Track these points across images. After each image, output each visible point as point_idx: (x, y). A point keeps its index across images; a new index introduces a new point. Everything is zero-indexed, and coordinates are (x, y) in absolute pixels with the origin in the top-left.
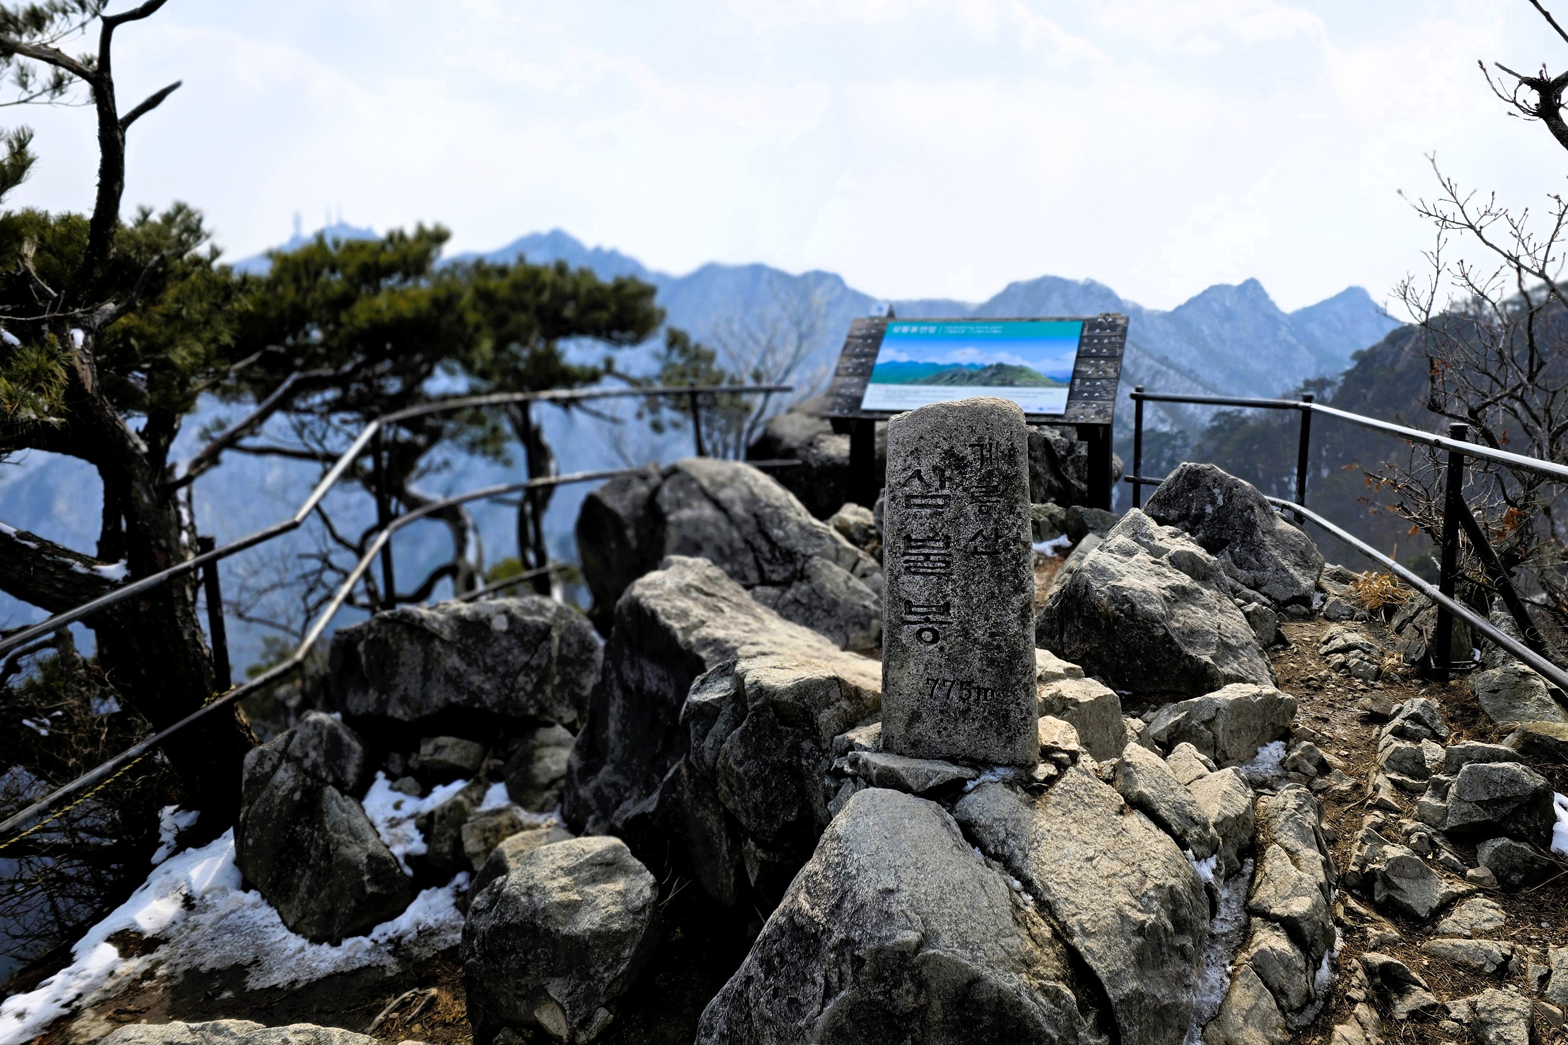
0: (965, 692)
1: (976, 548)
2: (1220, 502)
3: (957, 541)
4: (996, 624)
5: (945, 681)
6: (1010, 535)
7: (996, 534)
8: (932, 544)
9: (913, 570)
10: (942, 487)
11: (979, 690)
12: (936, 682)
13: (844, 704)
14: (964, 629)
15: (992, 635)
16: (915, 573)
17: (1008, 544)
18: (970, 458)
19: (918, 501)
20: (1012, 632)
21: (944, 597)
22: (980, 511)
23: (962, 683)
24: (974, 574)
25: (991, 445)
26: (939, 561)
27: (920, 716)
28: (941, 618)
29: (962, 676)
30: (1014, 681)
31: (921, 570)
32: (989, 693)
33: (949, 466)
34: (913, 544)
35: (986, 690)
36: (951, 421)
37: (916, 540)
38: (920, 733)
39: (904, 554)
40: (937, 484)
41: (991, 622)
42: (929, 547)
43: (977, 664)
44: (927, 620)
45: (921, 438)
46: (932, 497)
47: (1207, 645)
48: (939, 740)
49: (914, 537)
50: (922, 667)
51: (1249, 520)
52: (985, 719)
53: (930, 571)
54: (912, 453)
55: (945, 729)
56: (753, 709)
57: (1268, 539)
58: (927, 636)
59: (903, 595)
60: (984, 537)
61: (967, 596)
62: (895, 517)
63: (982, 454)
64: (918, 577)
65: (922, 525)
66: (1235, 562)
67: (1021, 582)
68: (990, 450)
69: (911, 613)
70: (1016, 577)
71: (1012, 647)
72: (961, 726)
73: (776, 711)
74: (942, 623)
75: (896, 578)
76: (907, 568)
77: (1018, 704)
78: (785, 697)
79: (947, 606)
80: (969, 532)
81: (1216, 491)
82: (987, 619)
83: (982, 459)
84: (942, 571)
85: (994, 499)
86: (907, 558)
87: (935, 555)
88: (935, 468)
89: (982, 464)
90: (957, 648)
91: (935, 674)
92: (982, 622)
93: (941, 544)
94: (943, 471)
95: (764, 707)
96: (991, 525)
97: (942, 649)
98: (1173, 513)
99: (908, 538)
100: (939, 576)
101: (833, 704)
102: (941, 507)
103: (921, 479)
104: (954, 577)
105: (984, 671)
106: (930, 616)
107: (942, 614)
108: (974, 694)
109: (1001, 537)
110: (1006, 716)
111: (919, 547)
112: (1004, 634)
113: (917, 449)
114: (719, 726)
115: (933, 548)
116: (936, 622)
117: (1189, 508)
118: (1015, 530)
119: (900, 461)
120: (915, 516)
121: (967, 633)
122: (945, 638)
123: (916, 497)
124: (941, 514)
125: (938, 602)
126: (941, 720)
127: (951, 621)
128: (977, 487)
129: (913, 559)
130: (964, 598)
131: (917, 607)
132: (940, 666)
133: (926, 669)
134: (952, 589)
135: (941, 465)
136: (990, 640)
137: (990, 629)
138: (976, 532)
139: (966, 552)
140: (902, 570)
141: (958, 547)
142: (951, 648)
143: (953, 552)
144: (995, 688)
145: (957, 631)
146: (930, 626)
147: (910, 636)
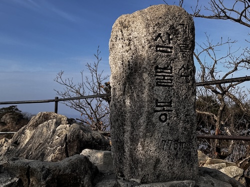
0: (176, 145)
1: (182, 73)
3: (175, 69)
7: (188, 67)
9: (159, 83)
10: (170, 43)
11: (180, 143)
12: (166, 141)
14: (177, 113)
15: (186, 115)
17: (191, 72)
18: (180, 30)
19: (161, 49)
21: (170, 98)
22: (183, 56)
23: (175, 141)
25: (187, 25)
26: (169, 79)
31: (163, 84)
33: (172, 33)
34: (159, 70)
35: (183, 143)
38: (160, 170)
39: (156, 75)
40: (167, 41)
41: (186, 109)
43: (181, 130)
46: (166, 47)
49: (159, 67)
52: (183, 157)
53: (166, 84)
55: (170, 165)
58: (163, 117)
59: (155, 96)
60: (184, 68)
64: (161, 87)
65: (163, 61)
69: (157, 106)
72: (175, 163)
74: (169, 111)
75: (153, 88)
77: (194, 148)
84: (170, 84)
85: (188, 51)
86: (157, 77)
87: (167, 76)
88: (166, 33)
89: (184, 34)
91: (165, 137)
92: (183, 110)
93: (169, 71)
94: (169, 35)
97: (168, 124)
99: (157, 68)
100: (169, 87)
102: (169, 52)
103: (161, 37)
104: (174, 87)
105: (183, 133)
106: (165, 107)
107: (169, 106)
108: (179, 146)
110: (190, 155)
111: (161, 72)
112: (189, 115)
113: (158, 23)
120: (160, 56)
122: (169, 119)
123: (160, 46)
124: (170, 56)
125: (168, 100)
126: (168, 161)
127: (172, 109)
128: (182, 44)
129: (159, 77)
130: (177, 98)
131: (161, 102)
132: (167, 133)
133: (162, 135)
134: (173, 93)
135: (169, 32)
136: (185, 118)
137: (185, 112)
138: (182, 65)
139: (178, 75)
140: (155, 83)
141: (176, 73)
142: (172, 124)
143: (174, 75)
144: (186, 141)
145: (174, 114)
146: (165, 112)
147: (157, 118)
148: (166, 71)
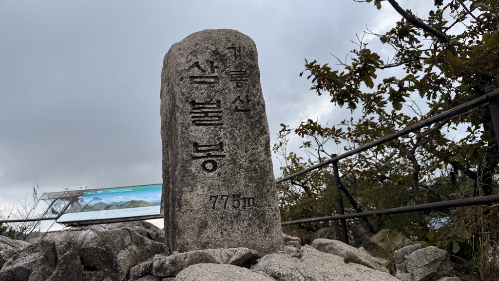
0: (236, 202)
1: (236, 107)
3: (225, 103)
4: (252, 154)
6: (255, 100)
7: (248, 99)
9: (197, 122)
10: (213, 71)
11: (244, 199)
14: (233, 159)
16: (199, 124)
17: (254, 106)
18: (229, 55)
19: (198, 80)
20: (261, 159)
21: (219, 139)
22: (237, 85)
23: (233, 195)
24: (236, 123)
25: (240, 47)
26: (215, 116)
27: (207, 224)
28: (217, 153)
29: (234, 191)
30: (266, 190)
31: (203, 122)
32: (251, 201)
33: (216, 60)
34: (197, 106)
35: (249, 199)
37: (199, 104)
38: (208, 237)
39: (191, 113)
40: (209, 70)
41: (249, 153)
42: (207, 108)
43: (242, 181)
44: (209, 155)
45: (197, 44)
46: (207, 77)
48: (222, 239)
49: (197, 101)
50: (206, 189)
52: (250, 219)
53: (209, 122)
54: (191, 53)
55: (225, 230)
58: (209, 166)
59: (193, 139)
60: (241, 101)
61: (234, 138)
63: (235, 52)
64: (201, 127)
65: (202, 94)
68: (239, 51)
69: (198, 151)
70: (261, 125)
71: (263, 168)
72: (236, 226)
74: (218, 156)
75: (187, 129)
76: (193, 122)
77: (270, 206)
79: (221, 144)
80: (232, 97)
82: (246, 152)
83: (236, 56)
84: (217, 122)
85: (245, 79)
86: (193, 115)
87: (211, 112)
88: (207, 61)
89: (236, 60)
90: (229, 172)
91: (215, 192)
92: (243, 154)
93: (215, 106)
94: (212, 63)
96: (244, 93)
97: (219, 174)
99: (193, 103)
100: (215, 125)
102: (213, 83)
103: (199, 67)
104: (224, 126)
105: (248, 186)
106: (211, 152)
107: (217, 150)
108: (242, 203)
109: (250, 101)
110: (263, 215)
111: (200, 108)
112: (257, 160)
113: (194, 51)
115: (210, 108)
116: (214, 156)
118: (258, 97)
120: (197, 88)
121: (235, 162)
122: (221, 167)
123: (197, 77)
124: (213, 87)
125: (215, 142)
126: (222, 224)
127: (224, 154)
128: (234, 72)
129: (197, 115)
130: (232, 139)
131: (202, 146)
132: (219, 186)
133: (210, 189)
134: (224, 134)
135: (211, 59)
136: (249, 165)
137: (249, 157)
138: (235, 97)
139: (231, 110)
140: (191, 122)
141: (226, 107)
142: (225, 173)
143: (223, 110)
144: (255, 196)
145: (229, 161)
146: (211, 159)
147: (198, 167)
148: (209, 106)
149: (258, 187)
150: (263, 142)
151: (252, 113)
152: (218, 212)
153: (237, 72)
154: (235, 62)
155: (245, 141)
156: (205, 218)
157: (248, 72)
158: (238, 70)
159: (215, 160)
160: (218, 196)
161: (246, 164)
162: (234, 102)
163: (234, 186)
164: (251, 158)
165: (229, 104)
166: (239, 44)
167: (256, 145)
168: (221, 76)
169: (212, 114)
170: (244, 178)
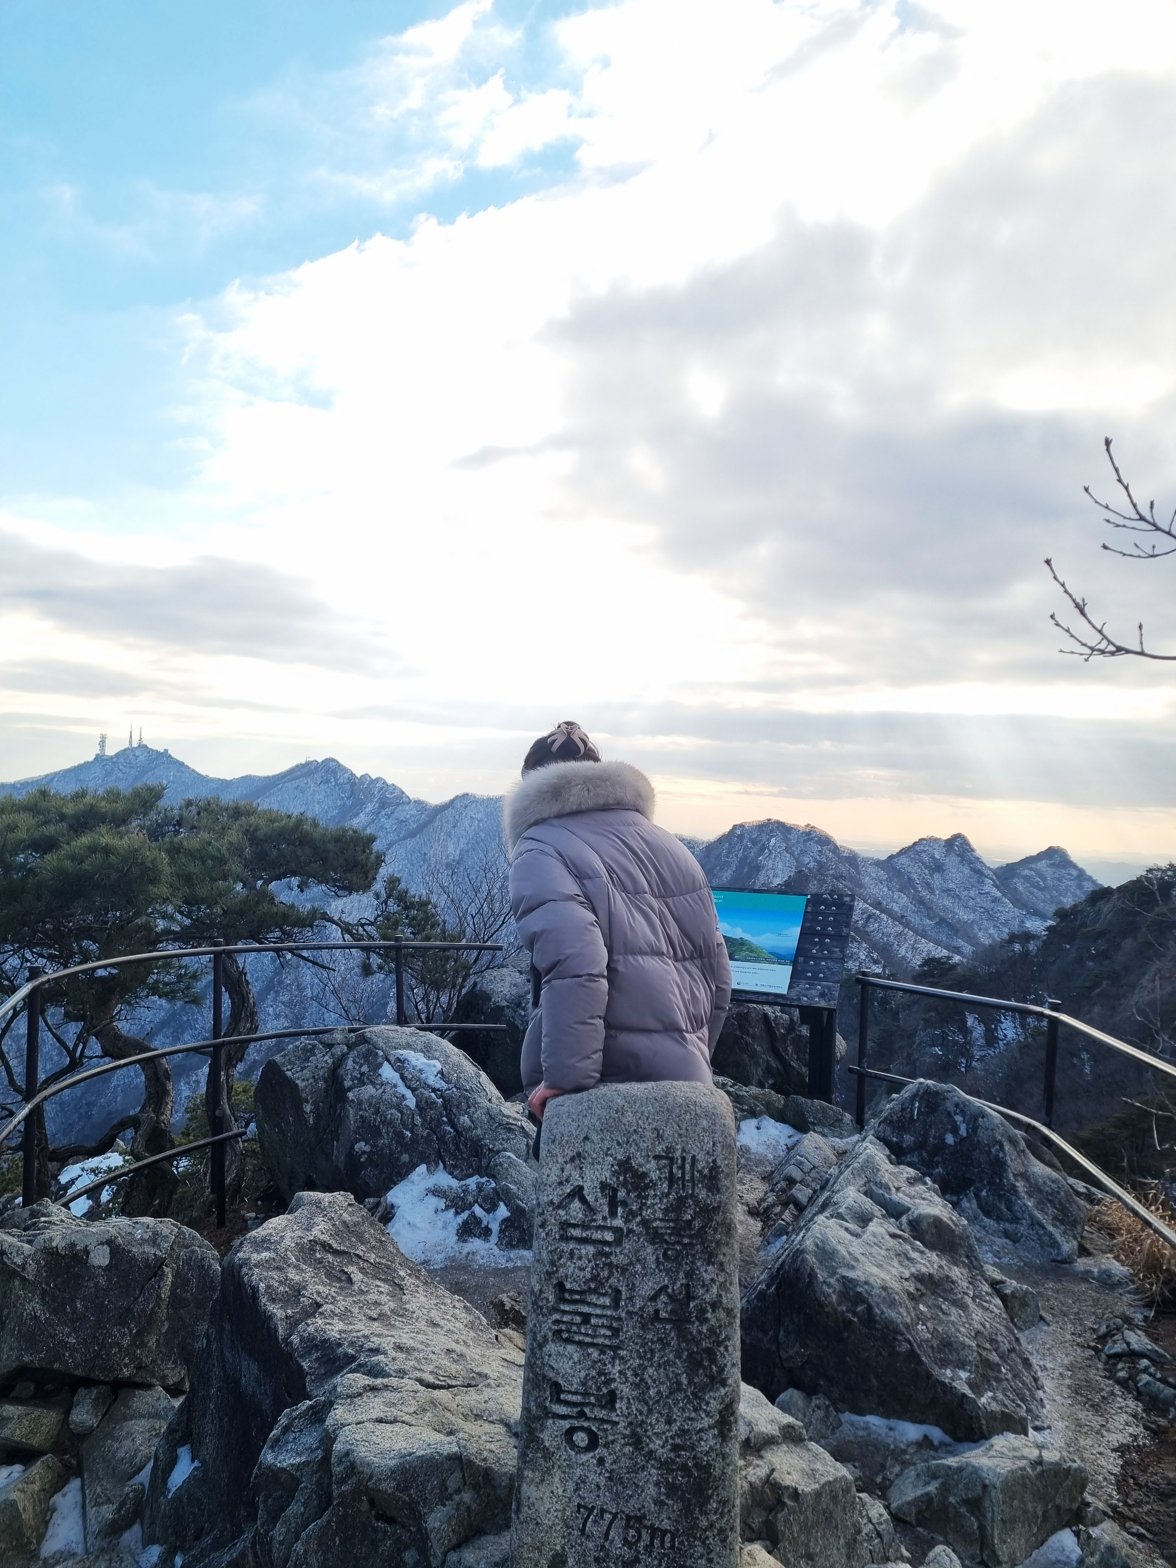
0: (632, 1532)
1: (657, 1312)
2: (963, 1131)
3: (631, 1299)
4: (683, 1432)
5: (603, 1511)
6: (707, 1297)
7: (688, 1293)
8: (593, 1298)
9: (565, 1335)
10: (613, 1214)
11: (654, 1532)
12: (591, 1510)
13: (467, 1497)
14: (634, 1434)
15: (676, 1448)
16: (568, 1341)
17: (702, 1311)
18: (654, 1176)
19: (577, 1233)
20: (704, 1447)
21: (608, 1382)
22: (665, 1255)
23: (629, 1518)
24: (652, 1351)
25: (684, 1159)
26: (603, 1326)
27: (564, 1562)
29: (630, 1508)
30: (705, 1523)
31: (577, 1338)
32: (668, 1538)
33: (625, 1184)
34: (567, 1296)
35: (664, 1532)
36: (629, 1117)
37: (572, 1292)
39: (554, 1310)
40: (606, 1209)
41: (675, 1427)
42: (589, 1304)
43: (652, 1490)
44: (582, 1415)
45: (586, 1138)
46: (599, 1228)
47: (962, 1364)
50: (571, 1486)
51: (997, 1157)
53: (588, 1340)
54: (572, 1159)
56: (340, 1496)
57: (1020, 1185)
58: (581, 1438)
59: (549, 1373)
60: (669, 1296)
61: (641, 1385)
62: (544, 1254)
63: (671, 1172)
64: (570, 1348)
65: (582, 1269)
66: (980, 1206)
67: (721, 1370)
68: (682, 1167)
69: (559, 1401)
70: (713, 1361)
71: (706, 1469)
73: (372, 1503)
74: (602, 1421)
75: (541, 1346)
76: (556, 1333)
77: (711, 1561)
78: (383, 1486)
79: (612, 1395)
80: (647, 1287)
81: (958, 1118)
82: (669, 1422)
83: (671, 1179)
84: (607, 1342)
85: (686, 1241)
86: (556, 1316)
87: (598, 1316)
88: (604, 1186)
89: (670, 1187)
90: (625, 1462)
91: (590, 1499)
92: (661, 1427)
93: (607, 1301)
94: (615, 1191)
95: (356, 1494)
96: (682, 1280)
97: (601, 1461)
98: (908, 1139)
99: (560, 1286)
100: (602, 1349)
101: (450, 1498)
102: (608, 1244)
103: (583, 1200)
104: (623, 1353)
105: (662, 1502)
106: (587, 1410)
107: (603, 1407)
108: (645, 1536)
109: (694, 1298)
111: (575, 1302)
112: (692, 1448)
113: (579, 1155)
114: (295, 1509)
115: (596, 1306)
116: (595, 1419)
117: (926, 1136)
118: (714, 1290)
119: (555, 1170)
120: (572, 1253)
121: (640, 1441)
122: (606, 1446)
123: (575, 1226)
124: (607, 1255)
125: (599, 1389)
127: (616, 1419)
128: (661, 1220)
129: (566, 1318)
130: (636, 1386)
131: (569, 1392)
132: (598, 1487)
133: (577, 1489)
134: (620, 1372)
135: (612, 1182)
136: (672, 1455)
137: (672, 1438)
138: (657, 1287)
139: (642, 1316)
140: (550, 1334)
141: (630, 1308)
142: (615, 1462)
143: (623, 1315)
144: (677, 1530)
145: (624, 1437)
146: (586, 1424)
147: (556, 1436)
149: (687, 1511)
150: (715, 1405)
151: (694, 1329)
152: (591, 1545)
153: (668, 1221)
154: (668, 1194)
155: (667, 1397)
156: (563, 1548)
157: (697, 1224)
158: (673, 1215)
159: (594, 1428)
160: (593, 1508)
161: (664, 1453)
162: (654, 1298)
163: (631, 1496)
164: (678, 1441)
165: (639, 1303)
166: (683, 1150)
167: (696, 1410)
168: (630, 1231)
169: (600, 1322)
170: (657, 1484)
